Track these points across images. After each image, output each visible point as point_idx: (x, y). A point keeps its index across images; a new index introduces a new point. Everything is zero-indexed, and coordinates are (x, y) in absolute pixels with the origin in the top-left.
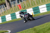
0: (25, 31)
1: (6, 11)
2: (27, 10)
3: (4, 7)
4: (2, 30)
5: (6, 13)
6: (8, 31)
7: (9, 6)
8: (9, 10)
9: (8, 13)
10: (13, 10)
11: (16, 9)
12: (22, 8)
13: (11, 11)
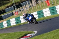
0: (54, 32)
1: (31, 8)
2: (56, 7)
3: (29, 4)
4: (27, 30)
5: (32, 10)
6: (34, 31)
7: (35, 2)
8: (35, 6)
9: (34, 10)
10: (40, 7)
11: (44, 6)
12: (50, 4)
13: (38, 8)
